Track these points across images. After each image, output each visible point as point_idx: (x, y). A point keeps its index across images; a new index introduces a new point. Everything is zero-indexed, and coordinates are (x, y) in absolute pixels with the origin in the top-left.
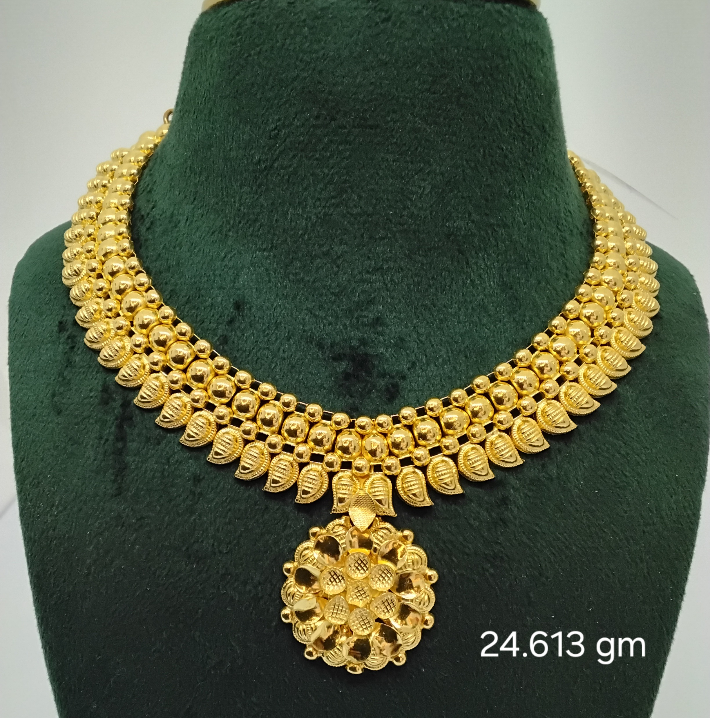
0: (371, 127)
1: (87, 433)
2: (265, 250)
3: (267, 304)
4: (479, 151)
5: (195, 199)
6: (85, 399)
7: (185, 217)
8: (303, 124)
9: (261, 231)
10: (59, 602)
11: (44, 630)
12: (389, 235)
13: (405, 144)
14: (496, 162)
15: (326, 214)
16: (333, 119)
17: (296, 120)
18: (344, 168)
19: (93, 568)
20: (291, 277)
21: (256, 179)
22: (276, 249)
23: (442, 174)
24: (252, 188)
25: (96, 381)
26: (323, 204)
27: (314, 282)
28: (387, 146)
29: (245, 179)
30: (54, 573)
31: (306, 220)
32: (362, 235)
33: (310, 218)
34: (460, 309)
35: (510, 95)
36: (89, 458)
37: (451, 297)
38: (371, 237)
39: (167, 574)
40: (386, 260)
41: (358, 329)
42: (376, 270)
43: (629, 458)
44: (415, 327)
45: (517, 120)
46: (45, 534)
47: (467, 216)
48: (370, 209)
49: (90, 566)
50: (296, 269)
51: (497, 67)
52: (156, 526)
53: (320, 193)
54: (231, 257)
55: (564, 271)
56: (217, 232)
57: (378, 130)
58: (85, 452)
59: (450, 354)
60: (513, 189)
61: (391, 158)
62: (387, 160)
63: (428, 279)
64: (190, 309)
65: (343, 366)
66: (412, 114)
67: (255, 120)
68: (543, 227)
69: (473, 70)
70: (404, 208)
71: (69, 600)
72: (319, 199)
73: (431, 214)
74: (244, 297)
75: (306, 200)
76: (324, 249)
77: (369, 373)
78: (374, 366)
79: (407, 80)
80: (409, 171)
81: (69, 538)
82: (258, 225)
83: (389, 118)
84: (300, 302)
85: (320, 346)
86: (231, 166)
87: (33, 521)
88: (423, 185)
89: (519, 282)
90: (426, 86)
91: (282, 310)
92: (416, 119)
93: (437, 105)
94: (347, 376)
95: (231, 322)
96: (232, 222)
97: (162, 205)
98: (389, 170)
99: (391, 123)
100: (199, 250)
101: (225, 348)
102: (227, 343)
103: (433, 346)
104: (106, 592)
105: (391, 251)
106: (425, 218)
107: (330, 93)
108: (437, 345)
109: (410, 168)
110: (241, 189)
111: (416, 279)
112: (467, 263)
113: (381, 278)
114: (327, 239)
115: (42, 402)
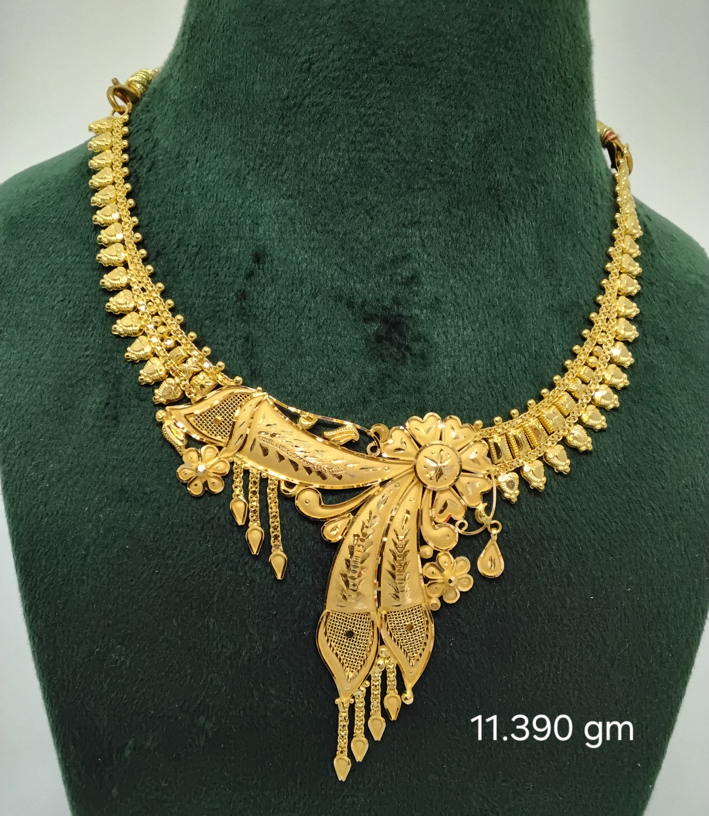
0: (415, 65)
1: (83, 397)
2: (290, 196)
3: (290, 257)
4: (523, 100)
5: (206, 138)
6: (79, 358)
7: (195, 158)
8: (340, 58)
9: (285, 176)
10: (52, 587)
11: (33, 619)
12: (429, 186)
13: (450, 87)
14: (539, 113)
15: (361, 159)
16: (374, 53)
17: (332, 53)
18: (383, 109)
19: (92, 548)
20: (319, 227)
21: (283, 117)
22: (303, 196)
23: (486, 122)
24: (277, 127)
25: (93, 339)
26: (358, 148)
27: (345, 234)
28: (431, 88)
29: (270, 116)
30: (46, 554)
31: (339, 164)
32: (399, 185)
33: (343, 162)
34: (497, 270)
35: (555, 43)
36: (86, 425)
37: (490, 256)
38: (409, 187)
39: (178, 555)
40: (424, 213)
41: (392, 288)
42: (414, 223)
43: (665, 432)
44: (452, 288)
45: (560, 71)
46: (34, 511)
47: (508, 170)
48: (408, 156)
49: (89, 547)
50: (325, 218)
51: (545, 11)
52: (166, 500)
53: (355, 135)
54: (250, 203)
55: (597, 235)
56: (234, 175)
57: (423, 69)
58: (81, 418)
59: (487, 318)
60: (553, 144)
61: (434, 100)
62: (430, 103)
63: (467, 235)
64: (202, 261)
65: (374, 327)
66: (458, 54)
67: (284, 51)
68: (578, 187)
69: (523, 13)
70: (445, 158)
71: (62, 584)
72: (353, 142)
73: (473, 166)
74: (264, 247)
75: (338, 142)
76: (358, 198)
77: (402, 335)
78: (408, 328)
79: (456, 17)
80: (452, 117)
81: (63, 514)
82: (283, 169)
83: (434, 57)
84: (329, 256)
85: (350, 305)
86: (253, 101)
87: (20, 495)
88: (465, 132)
89: (556, 244)
90: (475, 25)
91: (308, 265)
92: (463, 60)
93: (485, 46)
94: (379, 339)
95: (250, 275)
96: (252, 164)
97: (165, 144)
98: (431, 114)
99: (436, 64)
100: (212, 196)
101: (244, 304)
102: (245, 299)
103: (469, 308)
104: (108, 576)
105: (429, 204)
106: (466, 169)
107: (373, 25)
108: (474, 308)
109: (453, 113)
110: (264, 127)
111: (454, 235)
112: (507, 220)
113: (417, 233)
114: (361, 187)
115: (27, 361)
